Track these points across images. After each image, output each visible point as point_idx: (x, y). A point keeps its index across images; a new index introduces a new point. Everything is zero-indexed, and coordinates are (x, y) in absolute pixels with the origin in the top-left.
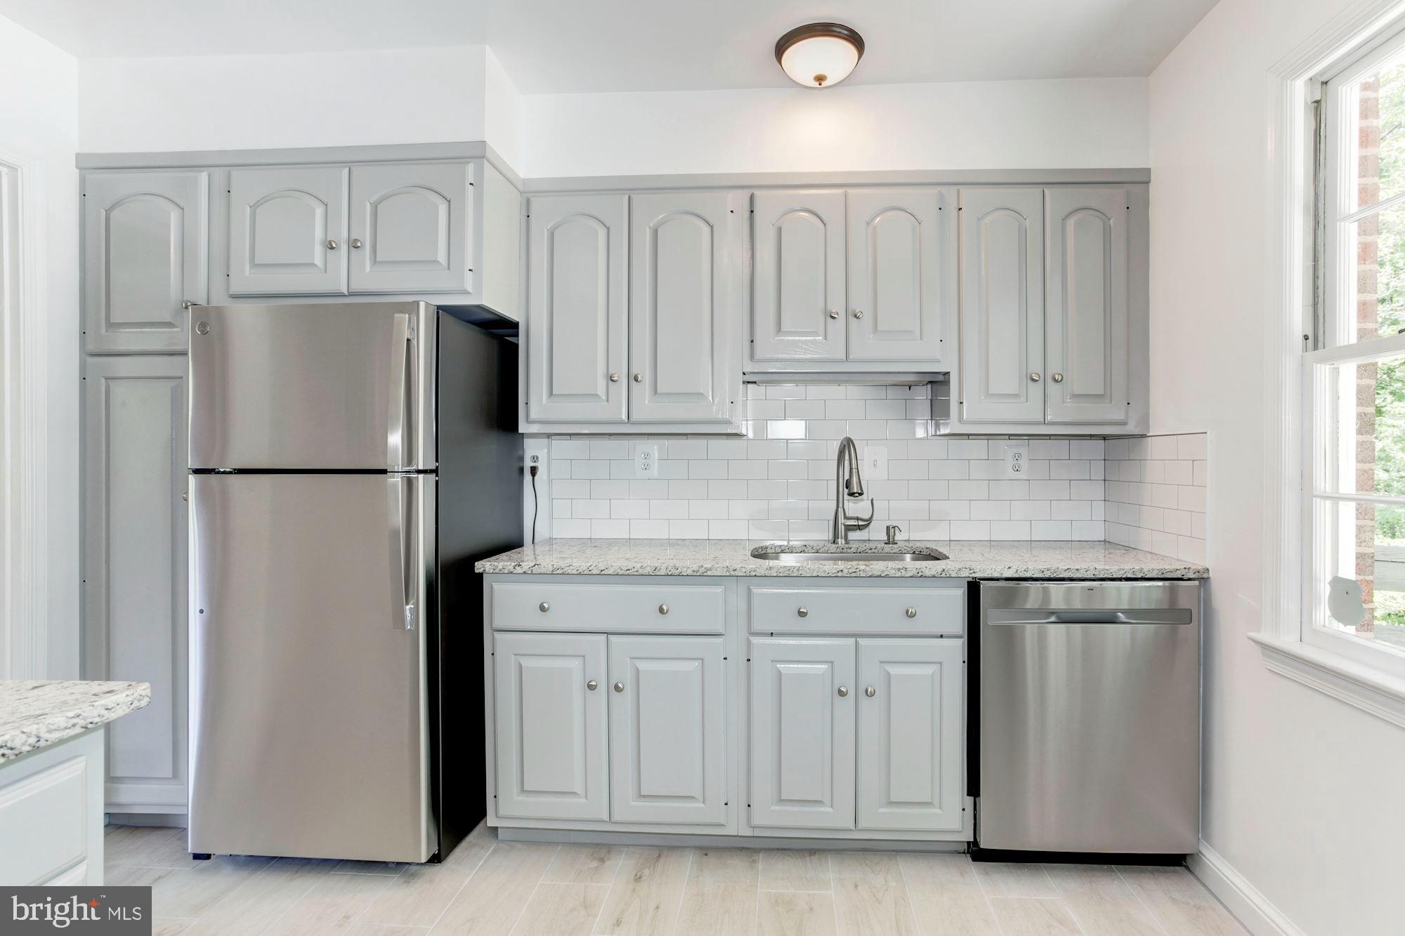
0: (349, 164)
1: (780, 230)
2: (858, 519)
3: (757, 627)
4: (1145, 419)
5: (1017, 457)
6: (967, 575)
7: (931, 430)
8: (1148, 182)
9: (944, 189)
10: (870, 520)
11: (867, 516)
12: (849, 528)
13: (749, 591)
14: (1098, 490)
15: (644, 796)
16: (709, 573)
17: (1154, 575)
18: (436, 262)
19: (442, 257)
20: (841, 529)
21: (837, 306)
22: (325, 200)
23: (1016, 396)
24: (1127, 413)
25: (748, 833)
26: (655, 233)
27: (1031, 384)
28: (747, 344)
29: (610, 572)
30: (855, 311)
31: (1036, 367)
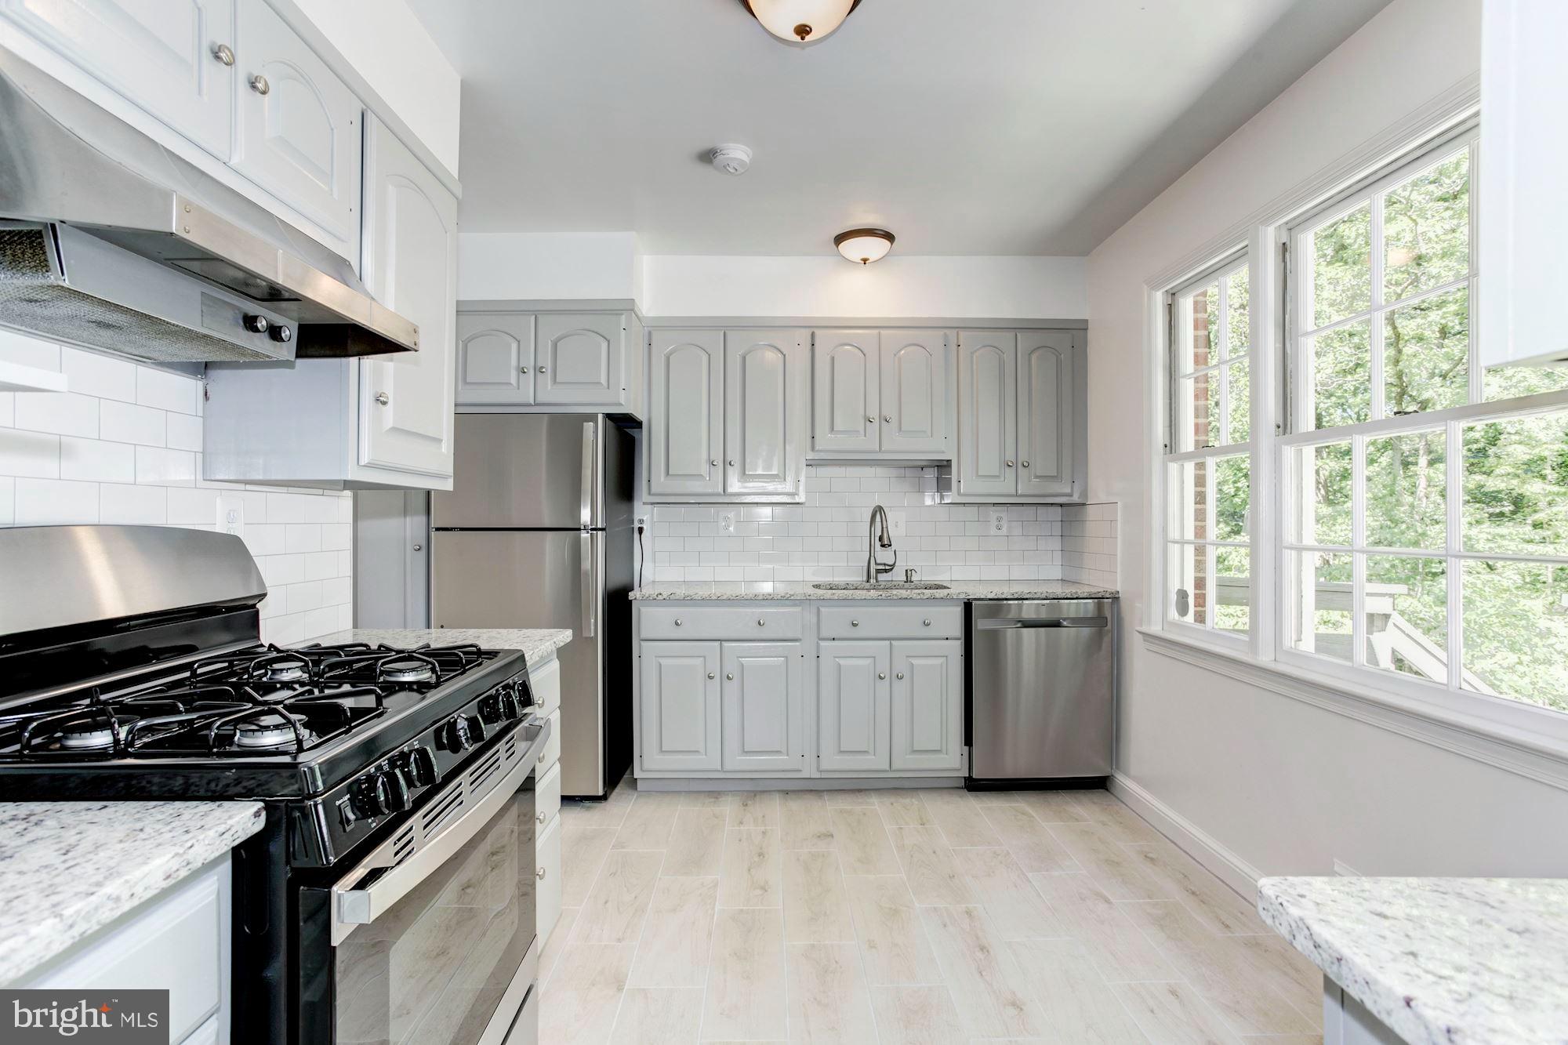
0: (537, 314)
1: (833, 359)
2: (885, 565)
3: (824, 633)
4: (1084, 493)
5: (999, 519)
6: (964, 597)
7: (938, 500)
8: (1086, 329)
9: (948, 331)
10: (893, 565)
11: (891, 563)
12: (878, 571)
13: (818, 609)
14: (1056, 544)
15: (747, 752)
16: (792, 598)
17: (1084, 595)
18: (599, 383)
19: (603, 380)
20: (873, 571)
21: (873, 413)
22: (518, 338)
23: (998, 477)
24: (1072, 488)
25: (818, 776)
26: (744, 359)
27: (1007, 469)
28: (809, 439)
29: (725, 598)
30: (885, 417)
31: (1010, 456)
